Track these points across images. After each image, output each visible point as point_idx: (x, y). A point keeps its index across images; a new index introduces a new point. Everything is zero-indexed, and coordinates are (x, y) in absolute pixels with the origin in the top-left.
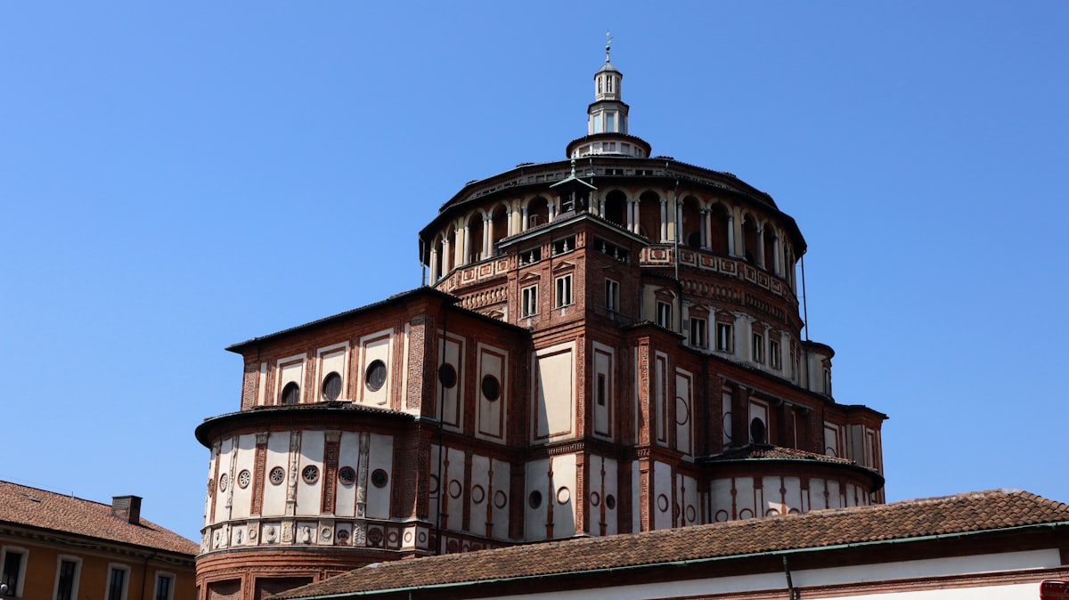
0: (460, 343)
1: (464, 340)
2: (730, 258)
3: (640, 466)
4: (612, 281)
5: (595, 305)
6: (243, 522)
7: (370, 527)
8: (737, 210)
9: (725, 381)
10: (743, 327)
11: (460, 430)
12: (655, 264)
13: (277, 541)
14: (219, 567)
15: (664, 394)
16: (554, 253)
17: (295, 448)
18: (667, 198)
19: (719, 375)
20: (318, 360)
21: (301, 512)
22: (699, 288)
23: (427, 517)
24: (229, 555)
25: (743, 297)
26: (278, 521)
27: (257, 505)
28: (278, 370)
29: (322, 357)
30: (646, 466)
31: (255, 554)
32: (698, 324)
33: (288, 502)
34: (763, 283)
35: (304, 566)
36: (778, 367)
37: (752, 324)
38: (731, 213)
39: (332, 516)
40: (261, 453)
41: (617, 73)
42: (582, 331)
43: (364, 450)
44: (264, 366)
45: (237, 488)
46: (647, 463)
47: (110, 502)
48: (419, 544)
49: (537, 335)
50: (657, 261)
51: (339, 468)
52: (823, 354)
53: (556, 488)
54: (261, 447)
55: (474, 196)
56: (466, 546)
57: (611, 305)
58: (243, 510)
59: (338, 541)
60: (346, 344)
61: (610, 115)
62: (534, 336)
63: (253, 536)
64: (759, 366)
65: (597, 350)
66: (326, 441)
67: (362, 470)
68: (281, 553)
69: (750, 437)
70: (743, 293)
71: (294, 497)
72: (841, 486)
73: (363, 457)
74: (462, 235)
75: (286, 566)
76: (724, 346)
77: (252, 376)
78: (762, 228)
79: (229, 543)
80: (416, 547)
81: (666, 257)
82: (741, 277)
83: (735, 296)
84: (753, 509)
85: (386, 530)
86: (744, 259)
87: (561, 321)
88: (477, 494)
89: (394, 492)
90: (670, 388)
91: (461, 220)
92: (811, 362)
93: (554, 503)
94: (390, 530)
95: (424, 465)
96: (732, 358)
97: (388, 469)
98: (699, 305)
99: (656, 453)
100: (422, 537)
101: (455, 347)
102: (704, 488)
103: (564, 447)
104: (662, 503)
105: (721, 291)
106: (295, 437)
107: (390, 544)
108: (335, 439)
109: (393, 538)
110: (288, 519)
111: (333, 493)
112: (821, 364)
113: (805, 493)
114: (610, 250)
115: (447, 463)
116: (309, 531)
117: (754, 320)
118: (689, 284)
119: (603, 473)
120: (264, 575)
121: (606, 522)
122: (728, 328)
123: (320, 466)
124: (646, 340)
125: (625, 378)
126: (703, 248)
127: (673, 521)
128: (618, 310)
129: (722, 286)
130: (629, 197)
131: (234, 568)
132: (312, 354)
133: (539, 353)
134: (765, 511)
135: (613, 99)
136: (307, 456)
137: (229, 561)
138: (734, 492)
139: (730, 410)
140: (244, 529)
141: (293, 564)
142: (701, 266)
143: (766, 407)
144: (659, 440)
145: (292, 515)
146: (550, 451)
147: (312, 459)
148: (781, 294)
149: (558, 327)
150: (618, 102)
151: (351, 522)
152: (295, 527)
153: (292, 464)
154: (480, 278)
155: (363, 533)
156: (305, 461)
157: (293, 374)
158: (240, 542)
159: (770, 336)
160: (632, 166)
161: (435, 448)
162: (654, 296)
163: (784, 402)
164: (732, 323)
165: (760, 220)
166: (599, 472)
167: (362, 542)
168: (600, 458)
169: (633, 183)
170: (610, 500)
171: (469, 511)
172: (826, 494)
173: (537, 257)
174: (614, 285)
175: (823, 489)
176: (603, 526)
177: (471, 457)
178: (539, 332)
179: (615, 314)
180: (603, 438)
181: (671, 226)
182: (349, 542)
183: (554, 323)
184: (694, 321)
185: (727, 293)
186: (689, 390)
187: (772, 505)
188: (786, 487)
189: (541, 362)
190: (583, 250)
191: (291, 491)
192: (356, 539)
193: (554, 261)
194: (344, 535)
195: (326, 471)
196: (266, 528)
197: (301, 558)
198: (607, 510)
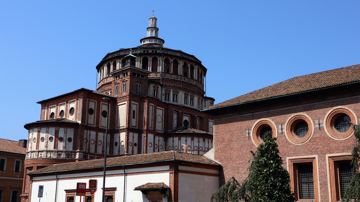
0: (95, 102)
1: (96, 101)
2: (178, 75)
3: (144, 135)
4: (138, 84)
5: (133, 91)
6: (34, 152)
7: (67, 153)
8: (181, 61)
9: (174, 110)
10: (181, 95)
11: (95, 126)
12: (155, 78)
13: (42, 157)
14: (28, 163)
15: (152, 115)
16: (123, 76)
17: (47, 132)
18: (159, 59)
19: (172, 109)
20: (59, 106)
21: (49, 149)
22: (168, 84)
23: (82, 150)
24: (30, 160)
25: (182, 86)
26: (42, 151)
27: (38, 147)
28: (49, 109)
29: (60, 106)
30: (145, 135)
31: (37, 160)
32: (167, 95)
33: (45, 146)
34: (189, 81)
35: (49, 163)
36: (193, 105)
37: (184, 94)
38: (179, 62)
39: (57, 150)
40: (39, 133)
41: (155, 18)
42: (128, 99)
43: (66, 132)
44: (46, 107)
45: (33, 142)
46: (146, 134)
47: (18, 141)
48: (80, 157)
49: (118, 99)
50: (156, 77)
51: (59, 137)
52: (211, 100)
53: (121, 141)
54: (39, 132)
55: (109, 57)
56: (96, 157)
57: (138, 91)
58: (34, 149)
59: (58, 156)
60: (65, 102)
61: (152, 31)
62: (117, 100)
63: (36, 155)
64: (186, 106)
65: (133, 104)
66: (55, 130)
67: (65, 138)
68: (43, 160)
69: (183, 125)
70: (182, 85)
71: (47, 145)
72: (203, 139)
73: (65, 134)
74: (105, 68)
75: (44, 163)
76: (175, 100)
77: (43, 110)
78: (190, 66)
79: (31, 157)
80: (79, 158)
81: (159, 76)
82: (181, 81)
83: (179, 86)
84: (178, 146)
85: (71, 153)
86: (183, 75)
87: (124, 96)
88: (100, 143)
89: (74, 143)
90: (154, 114)
91: (105, 64)
92: (207, 102)
93: (121, 145)
94: (73, 153)
95: (82, 136)
96: (177, 104)
97: (72, 137)
98: (168, 89)
99: (148, 131)
100: (81, 155)
101: (94, 103)
102: (166, 140)
103: (123, 130)
104: (150, 145)
105: (175, 85)
106: (47, 129)
107: (72, 157)
108: (58, 130)
109: (73, 155)
110: (45, 151)
111: (57, 144)
112: (210, 103)
113: (192, 141)
114: (138, 75)
115: (90, 135)
116: (50, 154)
117: (185, 92)
118: (165, 83)
119: (133, 137)
120: (39, 166)
121: (134, 150)
122: (176, 95)
123: (54, 137)
124: (147, 101)
125: (141, 111)
126: (170, 73)
127: (153, 149)
128: (140, 92)
129: (175, 83)
130: (149, 59)
131: (32, 164)
132: (57, 105)
133: (119, 104)
134: (181, 146)
135: (154, 26)
136: (50, 134)
137: (30, 162)
138: (173, 141)
139: (176, 118)
140: (34, 153)
141: (46, 163)
142: (169, 78)
143: (189, 117)
144: (150, 128)
145: (46, 150)
146: (120, 131)
147: (51, 135)
148: (195, 84)
149: (123, 97)
150: (155, 27)
151: (62, 151)
152: (47, 153)
153: (46, 136)
154: (109, 81)
155: (65, 154)
156: (50, 136)
157: (53, 110)
158: (33, 157)
159: (190, 97)
160: (151, 49)
161: (85, 131)
162: (153, 87)
163: (194, 115)
164: (178, 94)
165: (189, 64)
166: (132, 137)
167: (65, 157)
168: (133, 133)
169: (150, 55)
170: (135, 145)
171: (97, 148)
172: (199, 141)
173: (119, 77)
174: (139, 85)
175: (198, 140)
176: (133, 151)
177: (98, 133)
178: (119, 98)
179: (139, 93)
180: (134, 128)
181: (161, 67)
182: (61, 157)
183: (122, 96)
184: (166, 94)
185: (177, 85)
186: (163, 113)
187: (183, 145)
188: (187, 140)
189: (119, 106)
190: (129, 76)
191: (46, 144)
192: (63, 156)
193: (123, 79)
194: (60, 155)
195: (55, 138)
196: (40, 153)
197: (48, 161)
198: (134, 147)
